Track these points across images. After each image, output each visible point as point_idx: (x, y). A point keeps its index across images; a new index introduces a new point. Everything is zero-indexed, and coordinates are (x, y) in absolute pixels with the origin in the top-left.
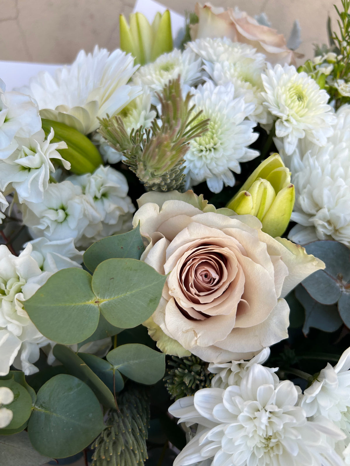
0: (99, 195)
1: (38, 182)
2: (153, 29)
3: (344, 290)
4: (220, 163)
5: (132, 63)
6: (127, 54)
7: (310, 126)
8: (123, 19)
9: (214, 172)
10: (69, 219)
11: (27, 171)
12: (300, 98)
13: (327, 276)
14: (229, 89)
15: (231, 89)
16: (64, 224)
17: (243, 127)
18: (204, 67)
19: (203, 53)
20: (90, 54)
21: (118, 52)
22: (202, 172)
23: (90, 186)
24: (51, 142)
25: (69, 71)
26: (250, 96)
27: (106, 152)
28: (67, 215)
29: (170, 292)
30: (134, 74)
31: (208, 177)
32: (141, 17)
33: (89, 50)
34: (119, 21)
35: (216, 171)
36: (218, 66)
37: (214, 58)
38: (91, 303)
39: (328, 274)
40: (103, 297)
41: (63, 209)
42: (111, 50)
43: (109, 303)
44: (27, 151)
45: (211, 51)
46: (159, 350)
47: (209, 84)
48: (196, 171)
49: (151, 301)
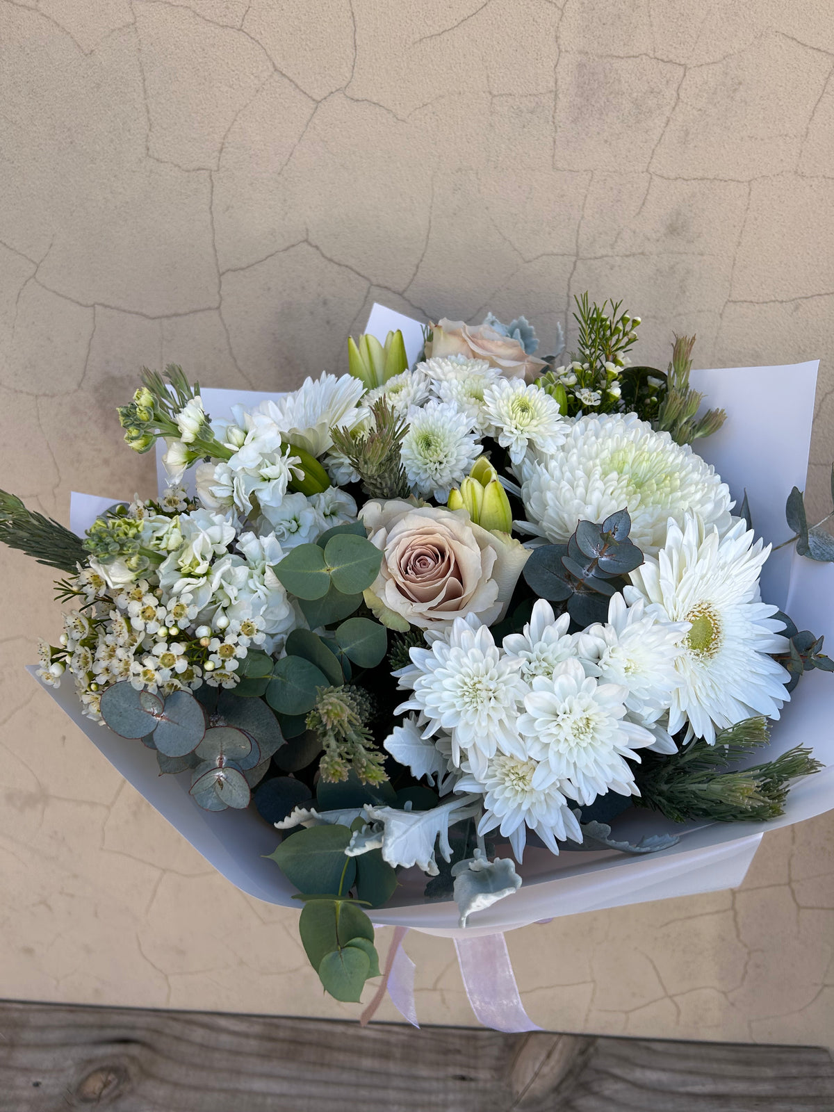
0: (328, 512)
1: (278, 489)
2: (385, 352)
3: (575, 591)
4: (444, 474)
5: (361, 386)
6: (355, 379)
7: (534, 435)
8: (352, 341)
9: (440, 484)
10: (300, 530)
11: (267, 481)
12: (524, 409)
13: (558, 579)
14: (452, 406)
15: (455, 405)
16: (296, 534)
17: (466, 439)
18: (432, 387)
19: (430, 373)
20: (317, 380)
21: (346, 376)
22: (428, 484)
23: (319, 503)
24: (288, 457)
25: (294, 399)
26: (475, 411)
27: (335, 475)
28: (299, 526)
29: (389, 570)
30: (362, 397)
31: (435, 489)
32: (370, 338)
33: (316, 377)
34: (348, 345)
35: (441, 482)
36: (445, 384)
37: (442, 377)
38: (324, 571)
39: (558, 577)
40: (333, 566)
41: (296, 520)
42: (339, 376)
43: (338, 570)
44: (269, 464)
45: (438, 370)
46: (381, 624)
47: (433, 403)
48: (422, 484)
49: (372, 571)
